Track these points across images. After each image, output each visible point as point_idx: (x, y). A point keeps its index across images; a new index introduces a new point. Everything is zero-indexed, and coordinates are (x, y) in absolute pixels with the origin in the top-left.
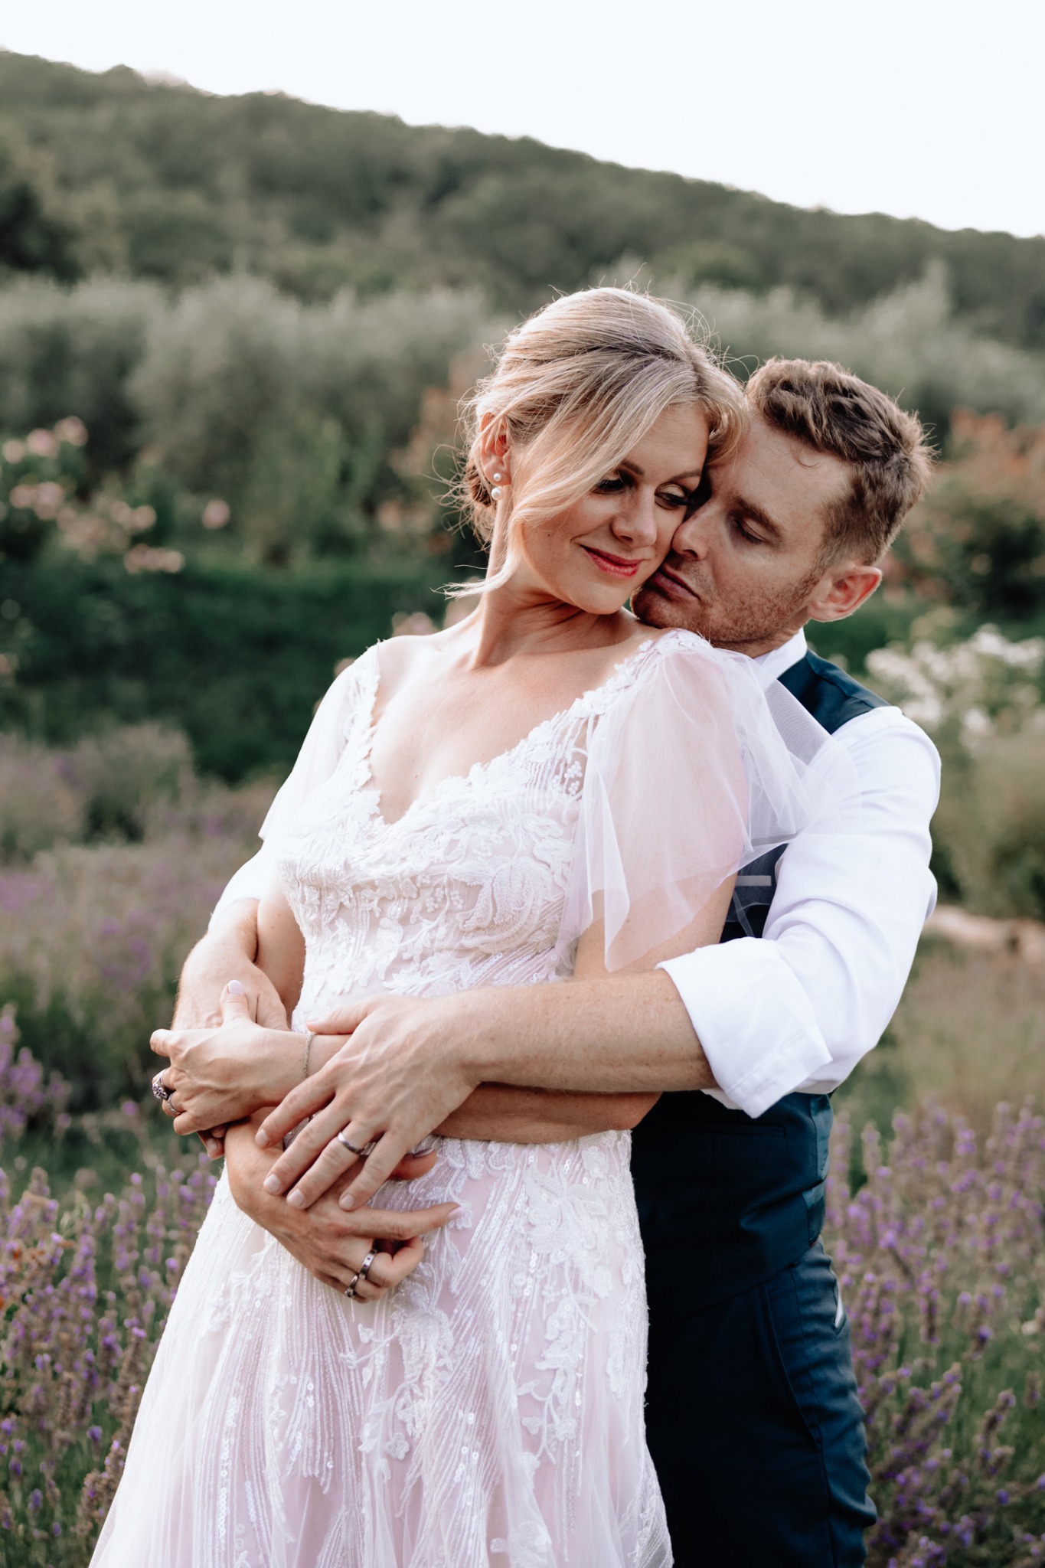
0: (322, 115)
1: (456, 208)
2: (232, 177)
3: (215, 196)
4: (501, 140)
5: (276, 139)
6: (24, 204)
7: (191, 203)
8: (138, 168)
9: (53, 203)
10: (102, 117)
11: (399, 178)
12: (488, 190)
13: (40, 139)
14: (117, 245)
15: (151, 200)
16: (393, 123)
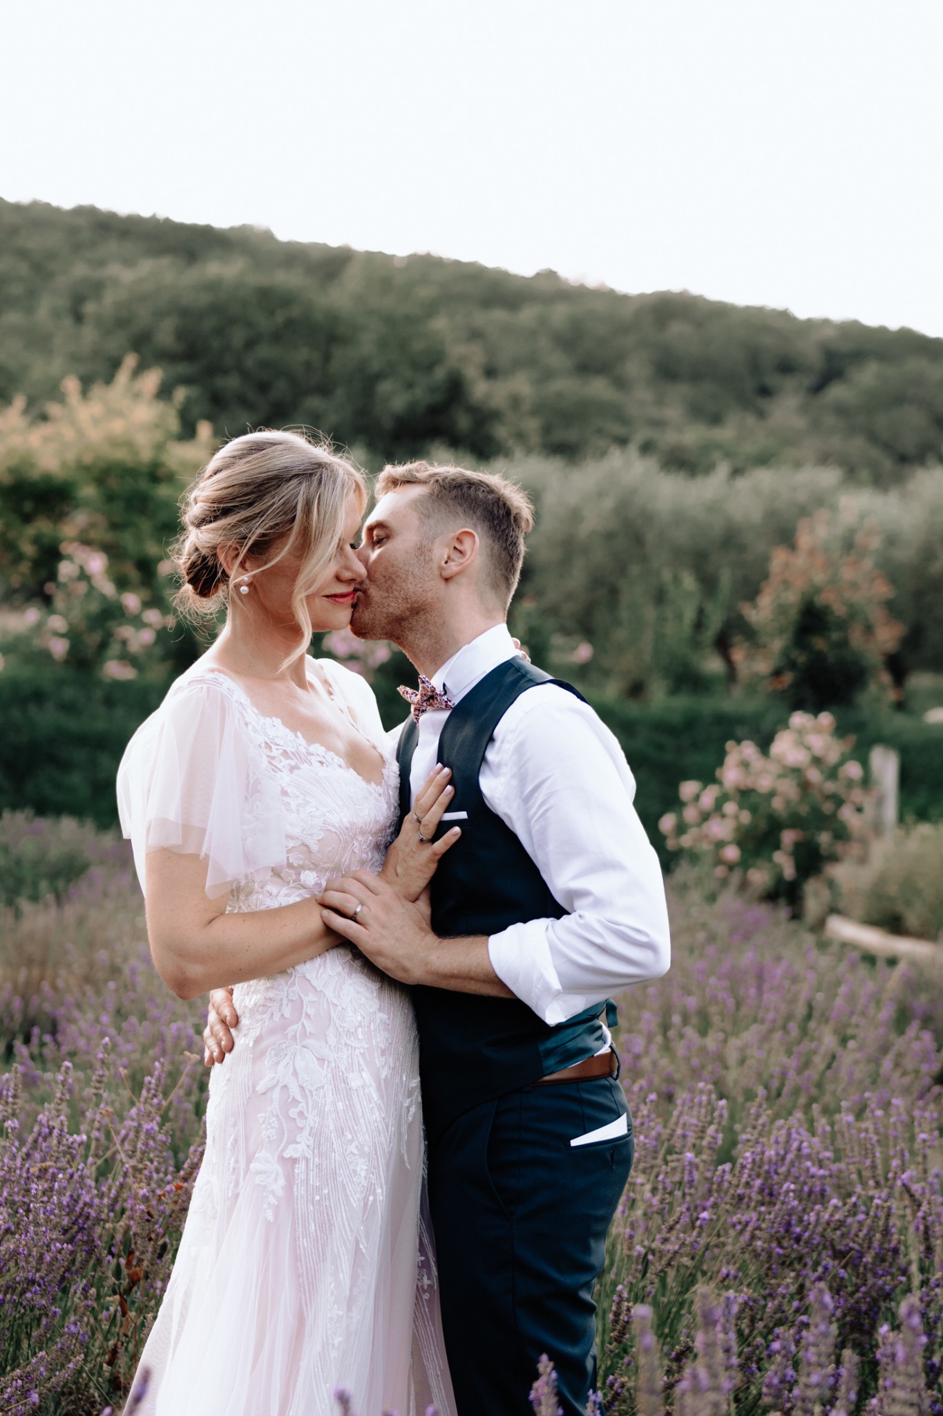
0: (721, 311)
1: (837, 392)
2: (636, 367)
3: (621, 383)
4: (883, 330)
5: (677, 330)
6: (455, 388)
7: (599, 388)
8: (557, 359)
9: (480, 389)
10: (527, 315)
11: (786, 367)
12: (867, 376)
13: (475, 335)
14: (532, 425)
15: (566, 386)
16: (785, 315)
